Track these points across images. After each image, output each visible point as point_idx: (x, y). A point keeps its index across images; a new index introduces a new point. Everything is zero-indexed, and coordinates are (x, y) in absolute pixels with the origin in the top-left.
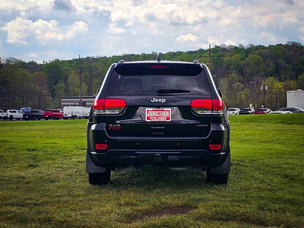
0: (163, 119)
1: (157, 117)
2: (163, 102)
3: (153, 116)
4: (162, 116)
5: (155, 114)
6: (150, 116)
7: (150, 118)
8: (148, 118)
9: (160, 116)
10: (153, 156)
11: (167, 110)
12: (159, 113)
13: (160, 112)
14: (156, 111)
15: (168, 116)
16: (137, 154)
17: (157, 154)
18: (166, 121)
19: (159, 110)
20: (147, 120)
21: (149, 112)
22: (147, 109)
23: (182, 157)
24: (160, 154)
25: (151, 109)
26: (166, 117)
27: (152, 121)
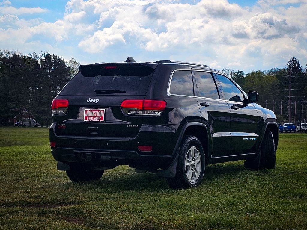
0: (97, 119)
1: (93, 117)
2: (96, 103)
3: (90, 116)
4: (97, 116)
5: (91, 114)
6: (87, 116)
7: (88, 118)
8: (86, 118)
9: (96, 116)
10: (85, 155)
11: (101, 111)
12: (95, 114)
13: (96, 112)
14: (93, 111)
15: (102, 116)
16: (76, 153)
17: (88, 153)
18: (100, 121)
19: (95, 111)
20: (84, 120)
21: (87, 111)
22: (85, 109)
23: (112, 157)
24: (91, 153)
25: (89, 109)
26: (100, 117)
27: (89, 120)
